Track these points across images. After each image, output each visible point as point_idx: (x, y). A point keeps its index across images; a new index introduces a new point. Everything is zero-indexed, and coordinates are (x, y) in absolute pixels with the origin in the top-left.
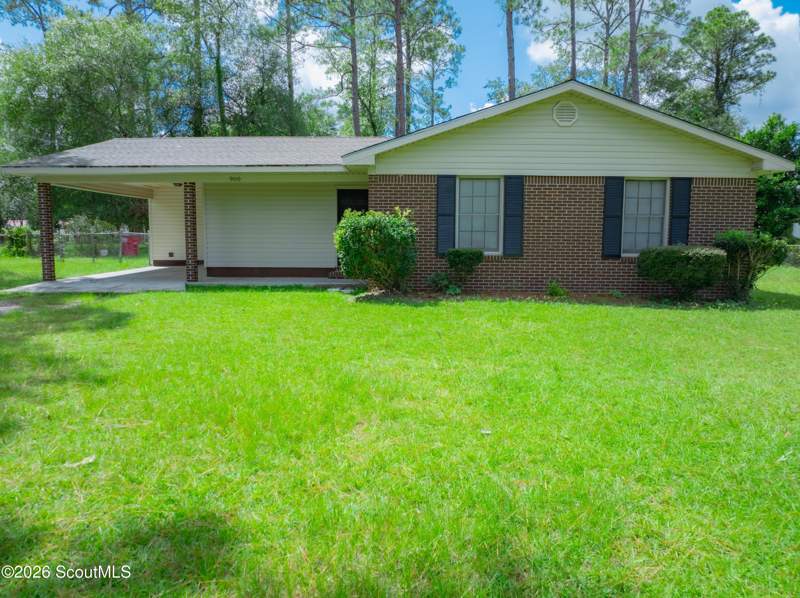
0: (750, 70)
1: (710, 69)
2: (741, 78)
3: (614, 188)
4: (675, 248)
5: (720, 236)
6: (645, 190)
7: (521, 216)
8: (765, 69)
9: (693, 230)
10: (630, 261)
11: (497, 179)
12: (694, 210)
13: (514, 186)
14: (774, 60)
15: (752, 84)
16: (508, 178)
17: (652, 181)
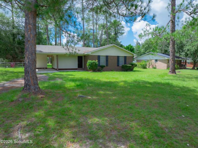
0: (120, 32)
1: (114, 31)
2: (119, 33)
3: (118, 57)
4: (125, 65)
5: (130, 63)
6: (121, 58)
7: (108, 61)
8: (123, 32)
9: (127, 63)
10: (120, 66)
11: (105, 56)
12: (127, 60)
13: (107, 57)
14: (124, 30)
15: (121, 34)
16: (106, 56)
17: (122, 57)
